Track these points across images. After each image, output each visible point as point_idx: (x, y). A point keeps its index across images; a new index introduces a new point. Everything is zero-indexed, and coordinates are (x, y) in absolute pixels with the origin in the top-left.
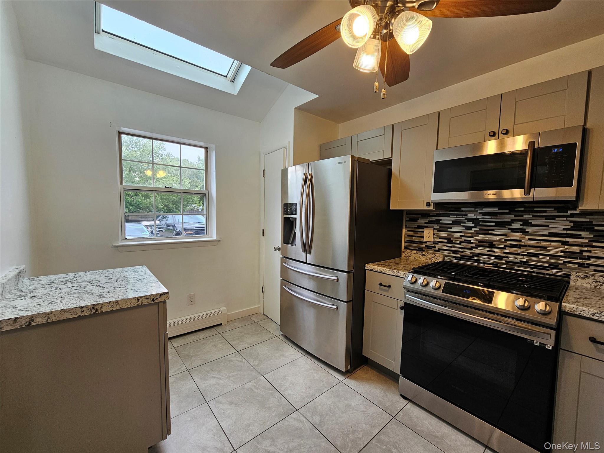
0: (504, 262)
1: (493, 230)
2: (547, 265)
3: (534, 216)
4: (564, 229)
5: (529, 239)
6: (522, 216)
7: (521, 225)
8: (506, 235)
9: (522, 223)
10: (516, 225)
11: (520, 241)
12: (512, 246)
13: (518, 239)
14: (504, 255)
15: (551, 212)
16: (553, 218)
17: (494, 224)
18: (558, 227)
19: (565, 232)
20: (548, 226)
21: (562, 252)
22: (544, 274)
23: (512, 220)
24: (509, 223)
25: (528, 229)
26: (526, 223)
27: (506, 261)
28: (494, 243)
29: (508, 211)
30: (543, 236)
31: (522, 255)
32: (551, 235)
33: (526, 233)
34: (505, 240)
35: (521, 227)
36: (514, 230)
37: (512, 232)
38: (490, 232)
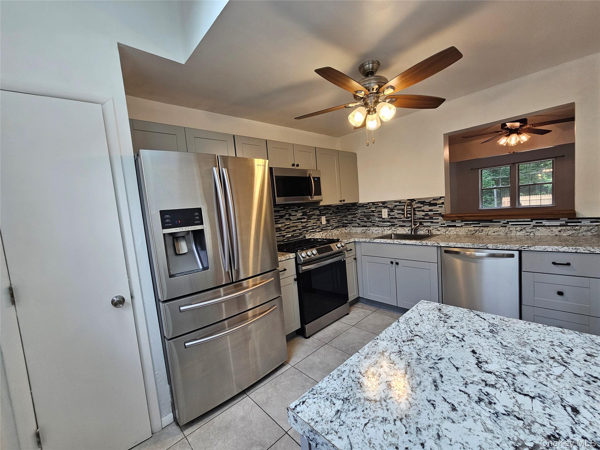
0: (286, 238)
1: (279, 221)
2: (299, 234)
3: (292, 211)
4: (301, 216)
5: (293, 223)
6: (288, 211)
7: (289, 216)
8: (284, 223)
9: (288, 215)
10: (287, 216)
11: (289, 225)
12: (288, 228)
13: (288, 224)
14: (285, 234)
15: (296, 208)
16: (297, 211)
17: (279, 217)
18: (299, 215)
19: (301, 217)
20: (296, 215)
21: (302, 226)
22: (298, 239)
23: (285, 214)
24: (284, 216)
25: (291, 218)
26: (290, 215)
27: (287, 237)
28: (281, 228)
29: (283, 209)
30: (296, 220)
31: (291, 232)
32: (298, 219)
33: (290, 220)
34: (285, 225)
35: (288, 217)
36: (287, 219)
37: (286, 220)
38: (279, 222)
